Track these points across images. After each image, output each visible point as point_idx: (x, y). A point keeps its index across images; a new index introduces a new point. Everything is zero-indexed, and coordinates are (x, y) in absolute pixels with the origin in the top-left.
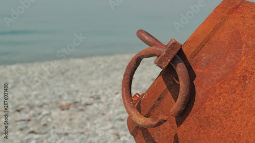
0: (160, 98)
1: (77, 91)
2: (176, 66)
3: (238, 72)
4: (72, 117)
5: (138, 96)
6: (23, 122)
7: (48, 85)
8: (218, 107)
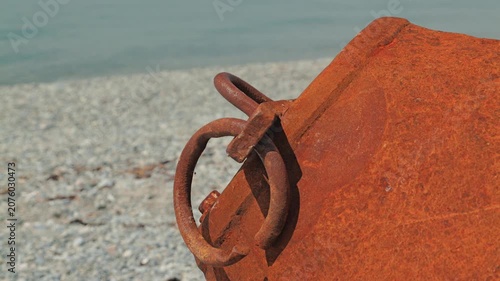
0: (240, 211)
1: (170, 139)
2: (264, 157)
3: (373, 171)
4: (155, 192)
5: (215, 196)
6: (60, 202)
7: (117, 124)
8: (335, 234)
